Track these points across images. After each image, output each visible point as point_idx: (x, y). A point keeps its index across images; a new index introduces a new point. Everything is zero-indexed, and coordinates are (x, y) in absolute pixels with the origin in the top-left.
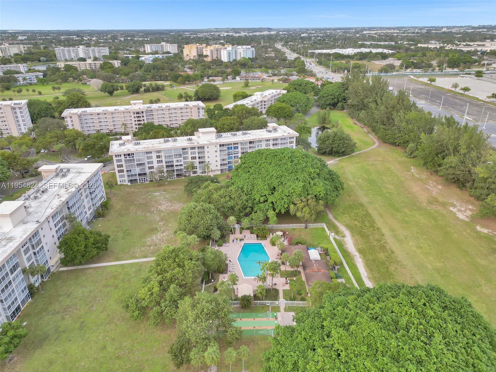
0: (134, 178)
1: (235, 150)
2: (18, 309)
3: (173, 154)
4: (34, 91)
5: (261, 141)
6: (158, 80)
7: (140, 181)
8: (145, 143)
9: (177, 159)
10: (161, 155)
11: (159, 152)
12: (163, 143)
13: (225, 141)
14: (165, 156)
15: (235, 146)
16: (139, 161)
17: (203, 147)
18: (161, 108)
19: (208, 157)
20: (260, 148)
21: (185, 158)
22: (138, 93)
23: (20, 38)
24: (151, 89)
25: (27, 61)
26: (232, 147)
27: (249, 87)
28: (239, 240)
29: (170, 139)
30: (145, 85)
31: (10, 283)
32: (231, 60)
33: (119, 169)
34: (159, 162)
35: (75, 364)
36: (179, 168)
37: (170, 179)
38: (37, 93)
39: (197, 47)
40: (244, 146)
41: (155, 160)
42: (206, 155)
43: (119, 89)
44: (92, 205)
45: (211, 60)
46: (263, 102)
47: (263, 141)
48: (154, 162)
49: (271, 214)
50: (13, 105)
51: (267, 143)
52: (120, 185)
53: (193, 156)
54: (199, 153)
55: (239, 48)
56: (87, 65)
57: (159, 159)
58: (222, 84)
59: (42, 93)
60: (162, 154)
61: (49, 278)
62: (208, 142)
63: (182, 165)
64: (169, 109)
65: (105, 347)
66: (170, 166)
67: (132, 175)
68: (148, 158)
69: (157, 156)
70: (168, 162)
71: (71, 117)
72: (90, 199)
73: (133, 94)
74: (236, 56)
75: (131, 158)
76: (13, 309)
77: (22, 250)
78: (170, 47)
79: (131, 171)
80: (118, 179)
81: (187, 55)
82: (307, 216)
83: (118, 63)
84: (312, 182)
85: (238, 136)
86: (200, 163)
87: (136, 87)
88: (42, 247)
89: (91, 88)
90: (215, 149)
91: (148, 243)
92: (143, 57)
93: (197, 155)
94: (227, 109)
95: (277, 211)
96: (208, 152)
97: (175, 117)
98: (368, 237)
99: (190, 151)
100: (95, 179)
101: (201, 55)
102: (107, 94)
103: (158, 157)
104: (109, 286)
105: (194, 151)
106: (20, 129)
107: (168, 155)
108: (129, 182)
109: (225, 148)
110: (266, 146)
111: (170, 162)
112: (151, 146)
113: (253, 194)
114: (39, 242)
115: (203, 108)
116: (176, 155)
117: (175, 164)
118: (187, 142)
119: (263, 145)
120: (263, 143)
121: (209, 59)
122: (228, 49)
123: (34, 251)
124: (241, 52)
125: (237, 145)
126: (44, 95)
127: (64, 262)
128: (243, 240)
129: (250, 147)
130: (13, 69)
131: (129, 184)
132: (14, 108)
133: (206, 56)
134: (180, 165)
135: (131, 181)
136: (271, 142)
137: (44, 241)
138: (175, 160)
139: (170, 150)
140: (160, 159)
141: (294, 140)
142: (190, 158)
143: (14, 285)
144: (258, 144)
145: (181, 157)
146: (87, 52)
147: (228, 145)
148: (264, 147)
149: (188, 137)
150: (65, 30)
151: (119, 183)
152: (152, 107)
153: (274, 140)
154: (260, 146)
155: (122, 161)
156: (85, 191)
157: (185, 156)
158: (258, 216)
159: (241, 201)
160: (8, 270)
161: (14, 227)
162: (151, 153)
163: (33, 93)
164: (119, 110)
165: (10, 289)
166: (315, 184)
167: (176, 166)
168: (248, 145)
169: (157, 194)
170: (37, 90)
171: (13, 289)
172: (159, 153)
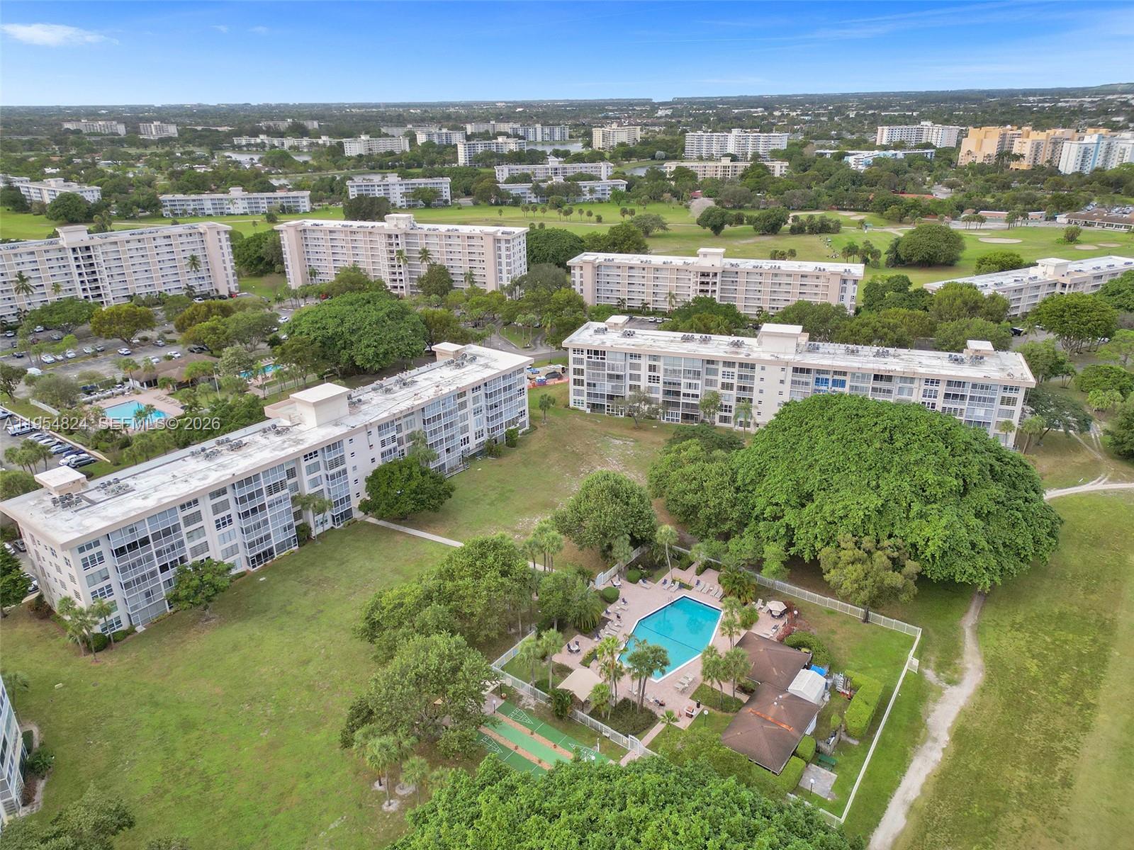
0: (598, 401)
1: (836, 389)
2: (269, 553)
3: (683, 368)
4: (590, 214)
5: (912, 380)
6: (845, 210)
7: (608, 410)
8: (645, 337)
9: (689, 381)
10: (659, 366)
11: (655, 357)
12: (678, 342)
13: (814, 362)
14: (666, 370)
15: (836, 377)
16: (613, 370)
17: (753, 367)
18: (758, 270)
19: (761, 392)
20: (904, 397)
21: (709, 383)
22: (776, 233)
23: (660, 113)
24: (806, 228)
25: (631, 157)
26: (827, 380)
27: (1079, 243)
28: (677, 583)
29: (697, 336)
30: (795, 219)
31: (262, 507)
32: (1087, 170)
33: (577, 377)
34: (651, 379)
35: (255, 666)
36: (691, 401)
37: (668, 419)
38: (594, 218)
39: (1004, 134)
40: (862, 382)
41: (644, 373)
42: (757, 385)
43: (745, 222)
44: (485, 430)
45: (1030, 168)
46: (1059, 286)
47: (916, 382)
48: (642, 378)
49: (773, 551)
50: (499, 234)
51: (929, 387)
52: (574, 409)
53: (726, 381)
54: (740, 377)
55: (1123, 139)
56: (719, 170)
57: (652, 374)
58: (1004, 229)
59: (603, 220)
60: (660, 364)
61: (344, 526)
62: (772, 355)
63: (697, 396)
64: (776, 275)
65: (306, 662)
66: (672, 392)
67: (596, 395)
68: (633, 366)
69: (650, 366)
70: (670, 383)
71: (581, 268)
72: (485, 419)
73: (763, 234)
74: (1106, 160)
75: (599, 360)
76: (259, 550)
77: (304, 464)
78: (938, 133)
79: (594, 385)
80: (572, 398)
81: (969, 153)
82: (848, 586)
83: (781, 167)
84: (916, 507)
85: (859, 356)
86: (738, 400)
87: (772, 220)
88: (345, 471)
89: (690, 215)
90: (781, 376)
91: (518, 527)
92: (853, 154)
93: (735, 381)
94: (922, 293)
95: (792, 551)
96: (762, 379)
97: (786, 294)
98: (1028, 711)
99: (721, 368)
100: (502, 384)
101: (1005, 155)
102: (708, 230)
103: (652, 368)
104: (399, 573)
105: (731, 370)
106: (501, 279)
107: (670, 368)
108: (588, 407)
109: (811, 379)
110: (924, 396)
111: (674, 384)
112: (650, 342)
113: (756, 493)
114: (339, 461)
115: (855, 282)
116: (689, 372)
117: (683, 390)
118: (728, 349)
119: (915, 391)
120: (916, 384)
121: (1024, 165)
122: (1087, 140)
123: (327, 472)
124: (1125, 149)
125: (842, 378)
126: (605, 223)
127: (366, 507)
128: (690, 588)
129: (874, 389)
130: (589, 171)
131: (588, 411)
132: (499, 241)
133: (1018, 157)
134: (693, 396)
135: (594, 407)
136: (942, 389)
137: (349, 463)
138: (684, 381)
139: (676, 358)
140: (656, 374)
141: (1020, 396)
142: (719, 385)
143: (269, 513)
144: (901, 385)
145: (699, 379)
146: (743, 142)
147: (819, 372)
148: (917, 397)
149: (736, 339)
150: (755, 97)
151: (572, 405)
152: (742, 266)
153: (949, 383)
154: (906, 391)
155: (582, 363)
156: (475, 400)
157: (710, 377)
158: (742, 546)
159: (717, 501)
160: (264, 486)
161: (319, 426)
162: (640, 357)
163: (588, 218)
164: (674, 264)
165: (259, 517)
166: (922, 515)
167: (684, 395)
168: (871, 384)
169: (617, 442)
170: (595, 213)
171: (267, 519)
172: (655, 360)
